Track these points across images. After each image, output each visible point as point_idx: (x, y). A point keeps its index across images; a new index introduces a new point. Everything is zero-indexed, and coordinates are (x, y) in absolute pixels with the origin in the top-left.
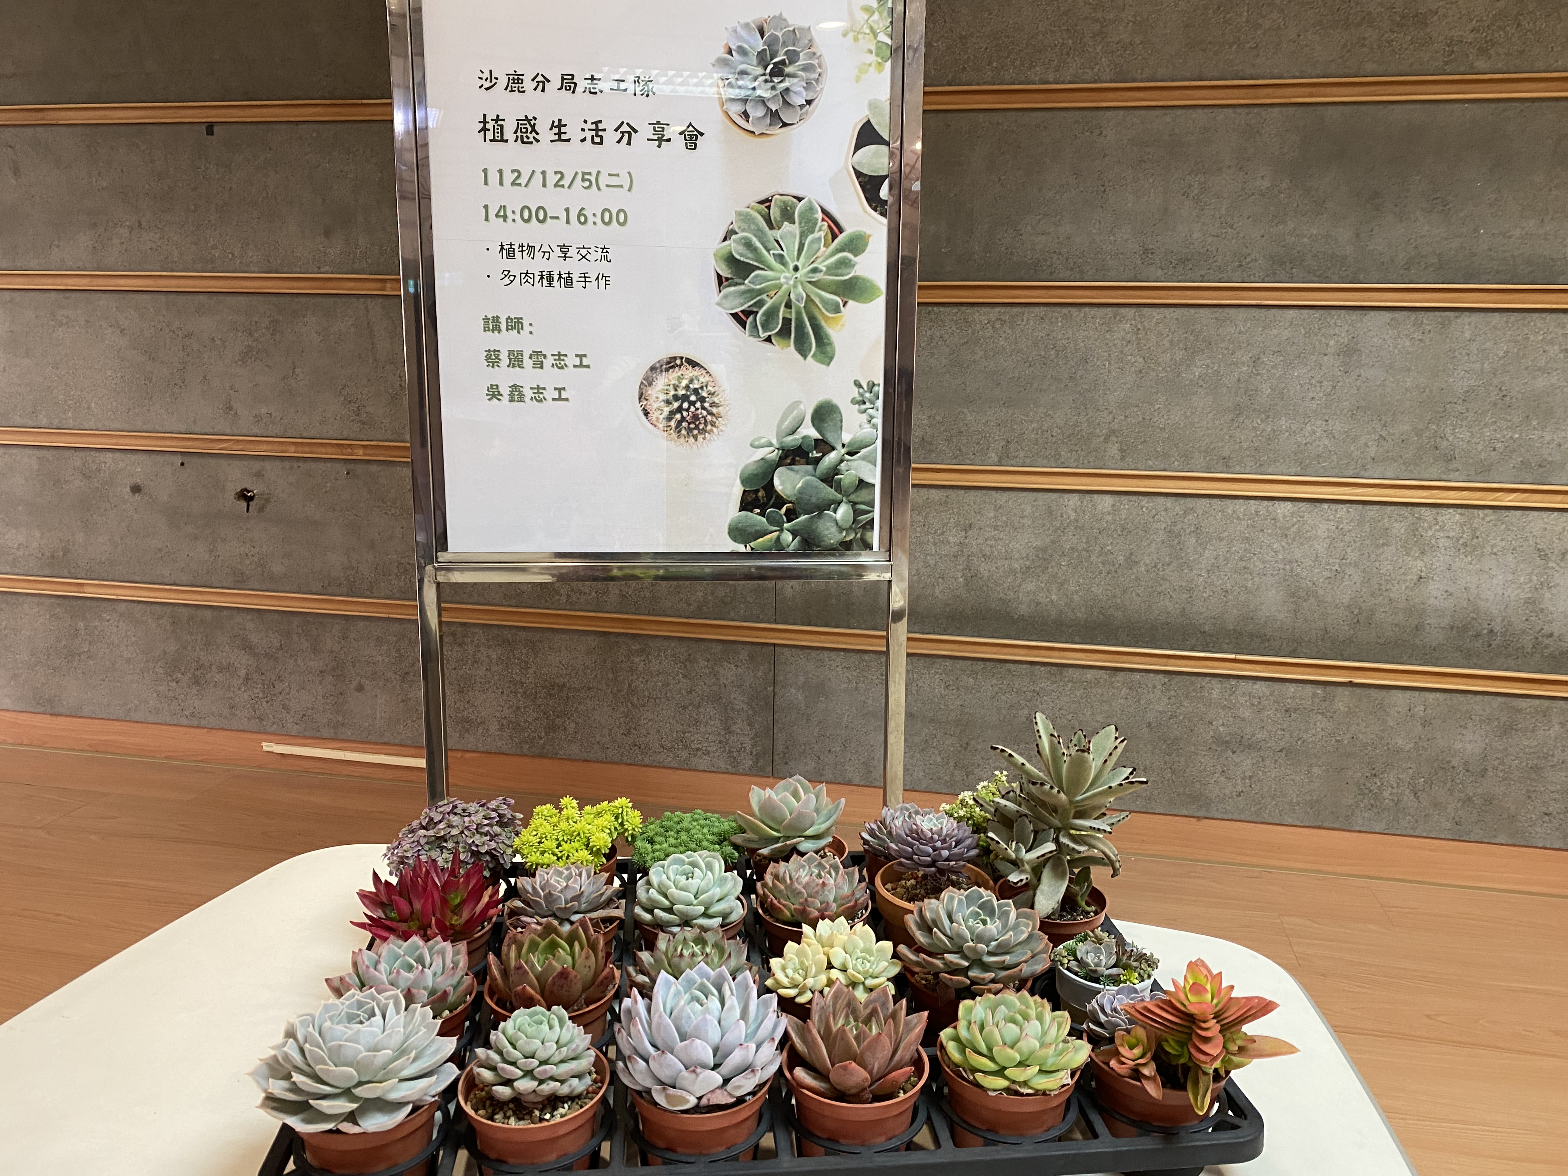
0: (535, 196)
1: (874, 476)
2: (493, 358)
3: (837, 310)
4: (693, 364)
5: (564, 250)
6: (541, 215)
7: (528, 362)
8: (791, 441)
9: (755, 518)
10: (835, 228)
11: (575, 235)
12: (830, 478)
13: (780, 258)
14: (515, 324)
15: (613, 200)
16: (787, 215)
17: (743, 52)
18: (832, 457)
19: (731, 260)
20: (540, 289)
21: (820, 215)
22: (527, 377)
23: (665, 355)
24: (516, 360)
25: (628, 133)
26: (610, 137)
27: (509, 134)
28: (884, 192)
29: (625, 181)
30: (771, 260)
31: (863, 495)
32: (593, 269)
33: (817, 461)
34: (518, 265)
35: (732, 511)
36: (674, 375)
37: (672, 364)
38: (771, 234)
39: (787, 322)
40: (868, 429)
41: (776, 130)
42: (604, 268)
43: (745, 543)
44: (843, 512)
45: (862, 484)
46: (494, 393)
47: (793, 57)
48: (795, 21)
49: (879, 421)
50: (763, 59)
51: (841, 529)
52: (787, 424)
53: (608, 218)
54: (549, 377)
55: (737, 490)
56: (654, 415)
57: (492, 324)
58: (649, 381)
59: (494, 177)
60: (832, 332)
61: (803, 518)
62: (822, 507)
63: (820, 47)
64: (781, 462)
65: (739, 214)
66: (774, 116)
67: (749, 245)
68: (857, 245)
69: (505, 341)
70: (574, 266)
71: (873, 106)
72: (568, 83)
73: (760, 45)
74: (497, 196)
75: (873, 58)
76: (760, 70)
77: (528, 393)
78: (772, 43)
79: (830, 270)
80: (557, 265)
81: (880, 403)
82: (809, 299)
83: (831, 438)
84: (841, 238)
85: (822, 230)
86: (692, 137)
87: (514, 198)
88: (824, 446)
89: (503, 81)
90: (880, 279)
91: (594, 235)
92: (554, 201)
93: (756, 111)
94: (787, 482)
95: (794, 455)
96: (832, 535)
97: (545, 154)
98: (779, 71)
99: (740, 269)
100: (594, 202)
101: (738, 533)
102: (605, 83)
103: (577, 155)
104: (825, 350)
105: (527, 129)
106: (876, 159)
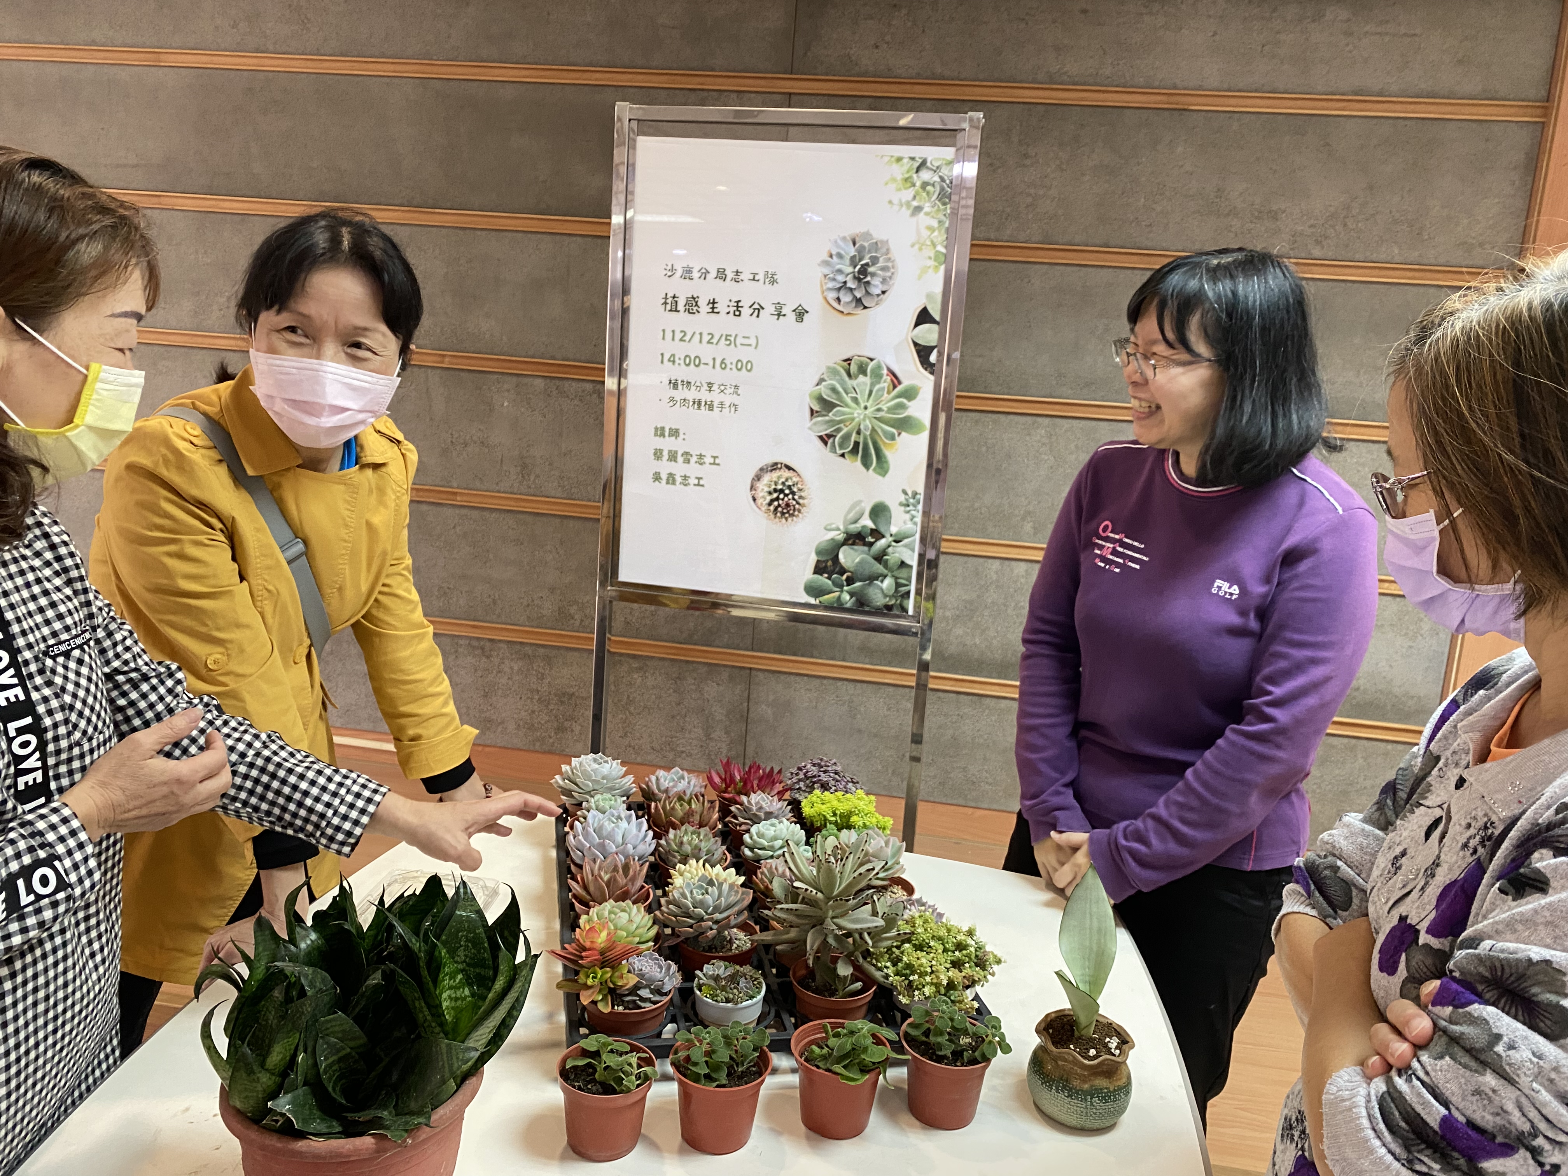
0: (694, 349)
1: (913, 559)
2: (658, 454)
3: (893, 438)
4: (789, 468)
5: (710, 385)
6: (697, 362)
7: (680, 459)
8: (854, 528)
9: (823, 580)
10: (896, 380)
11: (718, 376)
12: (880, 558)
13: (855, 400)
14: (675, 433)
15: (745, 354)
16: (862, 370)
17: (840, 256)
18: (882, 542)
19: (821, 399)
20: (692, 411)
21: (885, 372)
22: (679, 469)
23: (770, 460)
24: (673, 457)
25: (758, 310)
26: (746, 311)
27: (681, 307)
28: (933, 358)
29: (753, 341)
30: (848, 400)
31: (903, 573)
32: (728, 399)
33: (871, 544)
34: (679, 394)
35: (808, 574)
36: (775, 475)
37: (775, 467)
38: (850, 383)
39: (857, 444)
40: (910, 525)
41: (860, 311)
42: (735, 399)
43: (816, 596)
44: (888, 583)
45: (903, 564)
46: (657, 477)
47: (875, 260)
48: (878, 235)
49: (919, 519)
50: (853, 262)
51: (886, 596)
52: (851, 516)
53: (740, 366)
54: (693, 470)
55: (813, 559)
56: (759, 501)
57: (660, 432)
58: (758, 478)
59: (669, 335)
60: (888, 453)
61: (858, 584)
62: (872, 578)
63: (895, 254)
64: (845, 543)
65: (828, 368)
66: (859, 301)
67: (834, 390)
68: (910, 394)
69: (667, 444)
70: (715, 397)
71: (929, 296)
72: (721, 275)
73: (852, 252)
74: (671, 347)
75: (932, 263)
76: (850, 269)
77: (679, 480)
78: (861, 251)
79: (891, 410)
80: (704, 396)
81: (920, 507)
82: (874, 430)
83: (882, 530)
84: (899, 388)
85: (888, 380)
86: (801, 314)
87: (681, 350)
88: (877, 534)
89: (679, 272)
90: (925, 417)
91: (731, 376)
92: (706, 352)
93: (846, 298)
94: (849, 557)
95: (855, 538)
96: (879, 600)
97: (703, 321)
98: (864, 271)
99: (827, 405)
100: (732, 355)
101: (811, 590)
102: (746, 276)
103: (723, 323)
104: (882, 466)
105: (692, 304)
106: (929, 334)
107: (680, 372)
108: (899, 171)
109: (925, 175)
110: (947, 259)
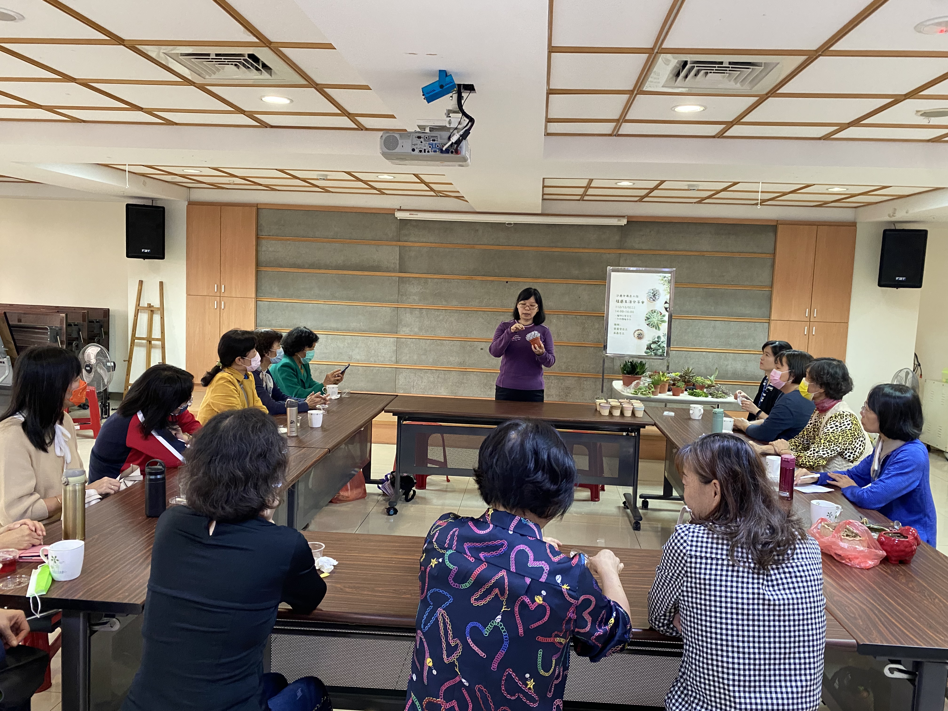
0: (622, 309)
1: (665, 346)
2: (615, 329)
3: (661, 324)
4: (641, 330)
5: (625, 316)
6: (623, 312)
8: (654, 341)
9: (648, 351)
11: (627, 314)
12: (659, 346)
13: (654, 317)
14: (618, 325)
15: (632, 310)
16: (655, 312)
17: (650, 292)
18: (659, 343)
19: (647, 317)
20: (622, 320)
21: (659, 312)
22: (619, 331)
24: (618, 329)
25: (635, 302)
26: (632, 302)
27: (619, 302)
28: (668, 310)
29: (634, 307)
30: (652, 317)
31: (664, 348)
32: (629, 318)
33: (657, 344)
34: (619, 317)
35: (645, 350)
36: (638, 332)
37: (638, 330)
38: (652, 314)
39: (654, 325)
40: (665, 340)
41: (654, 302)
44: (661, 350)
46: (615, 333)
47: (657, 293)
48: (657, 289)
49: (666, 338)
52: (653, 338)
53: (631, 312)
54: (622, 331)
55: (646, 347)
56: (635, 336)
57: (615, 325)
58: (635, 332)
59: (617, 307)
60: (660, 327)
61: (655, 351)
62: (657, 350)
63: (660, 292)
64: (652, 343)
65: (648, 312)
66: (654, 300)
67: (649, 316)
68: (664, 316)
69: (617, 327)
70: (626, 318)
71: (667, 299)
72: (628, 296)
73: (652, 291)
74: (617, 309)
75: (667, 293)
76: (652, 295)
77: (619, 333)
78: (654, 292)
79: (660, 319)
80: (624, 318)
81: (666, 336)
82: (657, 323)
83: (659, 340)
84: (662, 315)
85: (659, 314)
86: (643, 302)
87: (620, 310)
88: (658, 342)
89: (619, 296)
90: (667, 320)
91: (629, 314)
92: (624, 310)
93: (651, 299)
94: (653, 346)
95: (654, 343)
96: (659, 354)
97: (624, 304)
98: (655, 295)
99: (648, 319)
100: (630, 310)
101: (646, 353)
102: (632, 296)
103: (628, 304)
104: (659, 329)
105: (622, 301)
106: (667, 305)
107: (619, 314)
108: (661, 278)
109: (665, 279)
110: (670, 293)
